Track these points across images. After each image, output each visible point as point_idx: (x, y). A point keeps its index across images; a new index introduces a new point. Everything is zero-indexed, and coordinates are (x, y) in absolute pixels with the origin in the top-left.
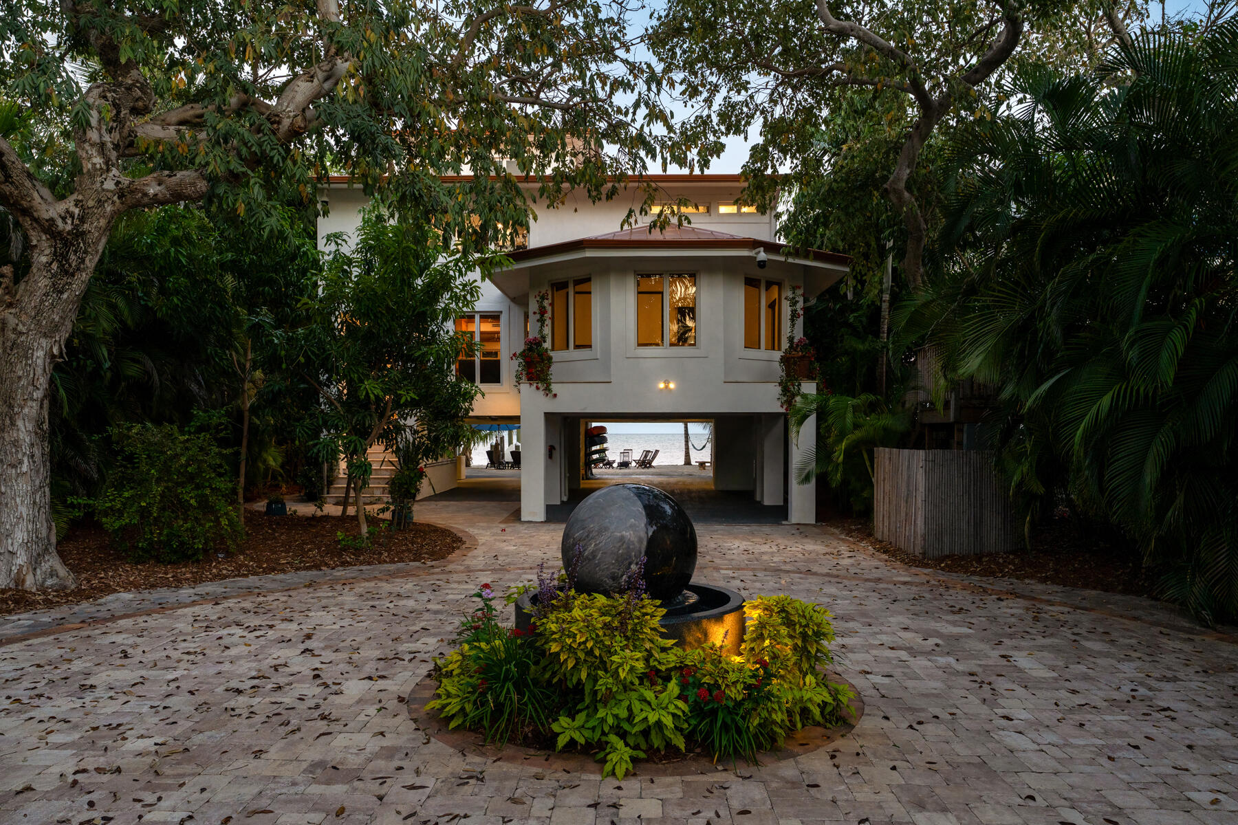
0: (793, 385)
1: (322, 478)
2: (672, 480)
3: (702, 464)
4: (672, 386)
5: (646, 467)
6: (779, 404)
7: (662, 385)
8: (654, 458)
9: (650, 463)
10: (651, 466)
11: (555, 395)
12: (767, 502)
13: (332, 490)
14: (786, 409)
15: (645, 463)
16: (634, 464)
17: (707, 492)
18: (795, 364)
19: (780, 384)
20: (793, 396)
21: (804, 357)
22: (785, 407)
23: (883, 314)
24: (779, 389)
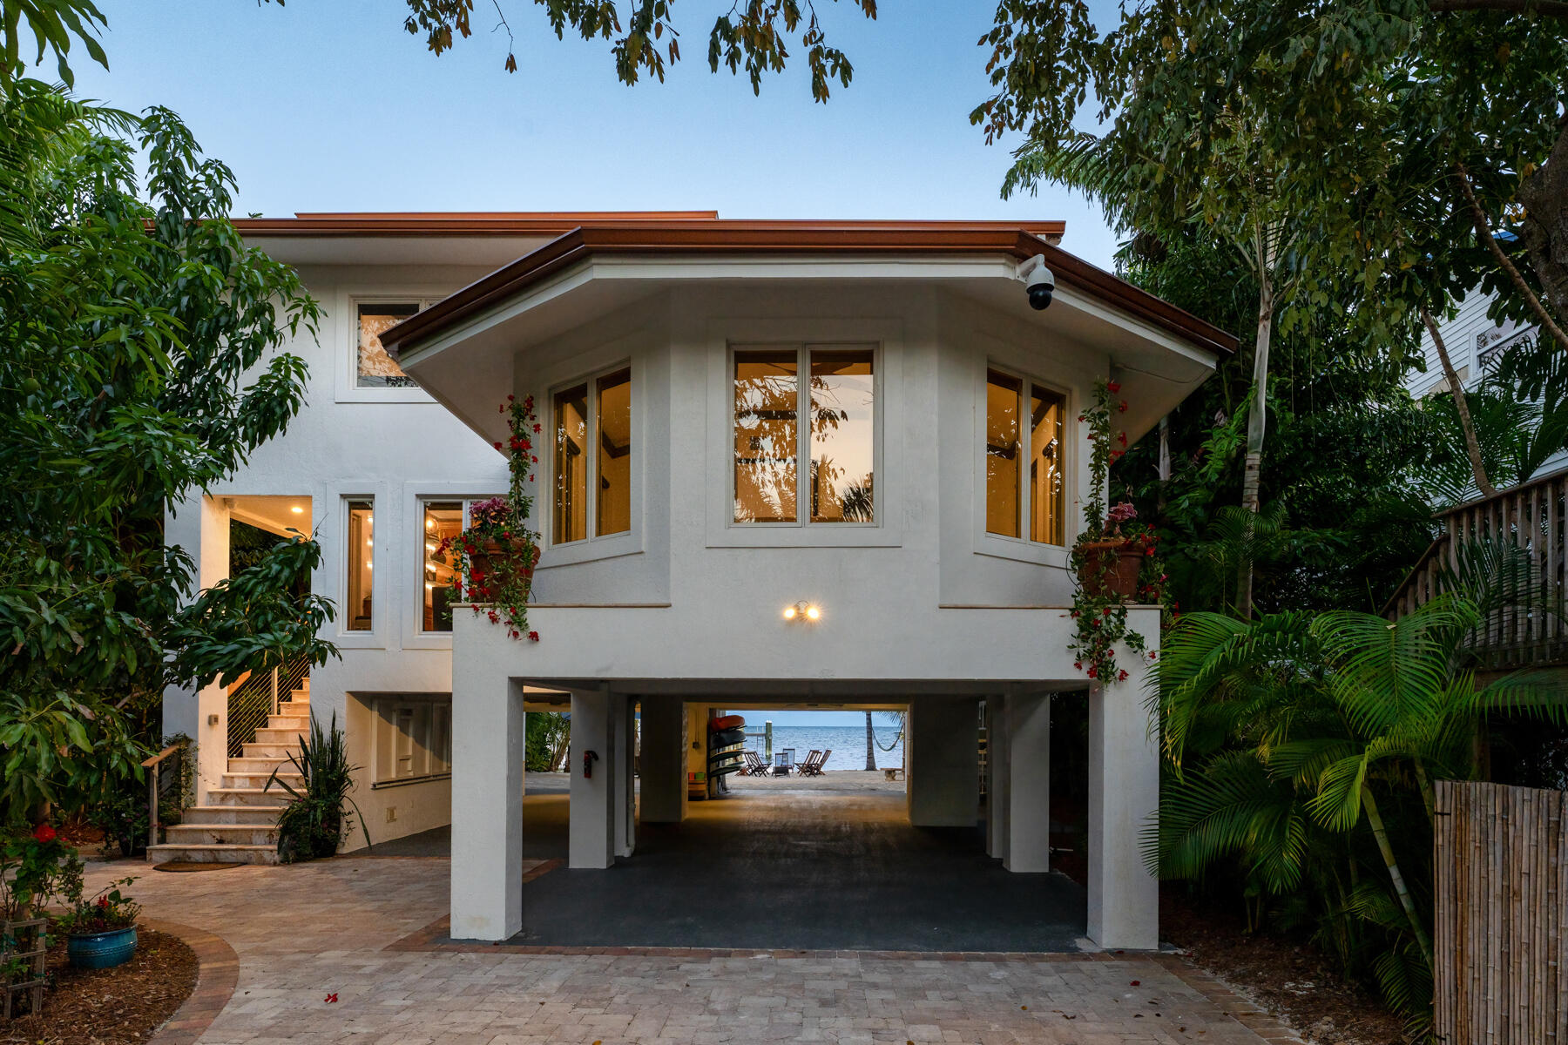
0: (1107, 612)
1: (147, 812)
2: (844, 800)
3: (890, 773)
4: (814, 613)
5: (812, 774)
6: (1073, 659)
7: (790, 613)
8: (823, 761)
9: (818, 767)
10: (820, 773)
11: (534, 636)
12: (1017, 865)
13: (171, 836)
14: (1091, 673)
15: (811, 769)
16: (796, 769)
17: (898, 830)
18: (1110, 563)
19: (1074, 612)
20: (1110, 638)
21: (1129, 547)
22: (1086, 667)
23: (1247, 492)
24: (1071, 626)
